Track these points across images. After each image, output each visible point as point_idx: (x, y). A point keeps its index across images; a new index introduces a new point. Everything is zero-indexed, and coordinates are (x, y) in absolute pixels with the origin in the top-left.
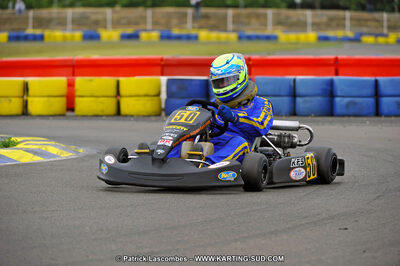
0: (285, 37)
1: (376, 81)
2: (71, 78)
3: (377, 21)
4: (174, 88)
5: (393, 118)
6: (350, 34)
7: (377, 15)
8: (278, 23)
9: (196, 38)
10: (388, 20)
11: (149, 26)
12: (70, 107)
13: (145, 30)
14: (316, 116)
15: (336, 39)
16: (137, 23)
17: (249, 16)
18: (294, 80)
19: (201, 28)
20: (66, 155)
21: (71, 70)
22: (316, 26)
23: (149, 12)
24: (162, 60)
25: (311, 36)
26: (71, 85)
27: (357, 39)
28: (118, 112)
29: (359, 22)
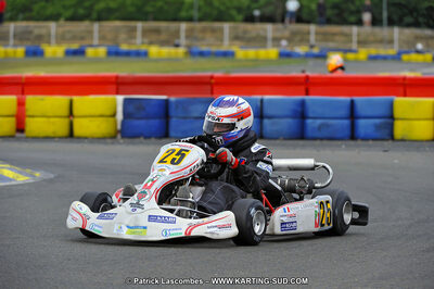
0: (241, 53)
1: (352, 102)
2: (21, 96)
3: (345, 35)
4: (131, 109)
5: (371, 142)
6: (316, 51)
7: (345, 29)
8: (236, 38)
9: (146, 54)
10: (358, 35)
11: (96, 42)
12: (20, 128)
13: (91, 46)
14: (285, 139)
16: (82, 38)
17: (204, 30)
18: (262, 101)
19: (151, 43)
20: (22, 179)
21: (20, 88)
22: (276, 41)
23: (96, 26)
24: (117, 77)
25: (272, 53)
26: (21, 104)
27: (323, 56)
28: (71, 134)
29: (325, 37)
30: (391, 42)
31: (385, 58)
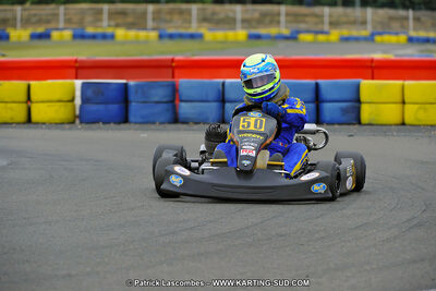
0: (210, 35)
3: (316, 16)
6: (286, 32)
7: (317, 10)
8: (204, 19)
9: (112, 37)
10: (330, 16)
11: (61, 25)
13: (57, 29)
15: (269, 37)
16: (48, 22)
17: (171, 12)
19: (117, 26)
22: (246, 22)
23: (62, 8)
25: (241, 34)
27: (293, 37)
29: (295, 17)
30: (364, 23)
31: (357, 39)
